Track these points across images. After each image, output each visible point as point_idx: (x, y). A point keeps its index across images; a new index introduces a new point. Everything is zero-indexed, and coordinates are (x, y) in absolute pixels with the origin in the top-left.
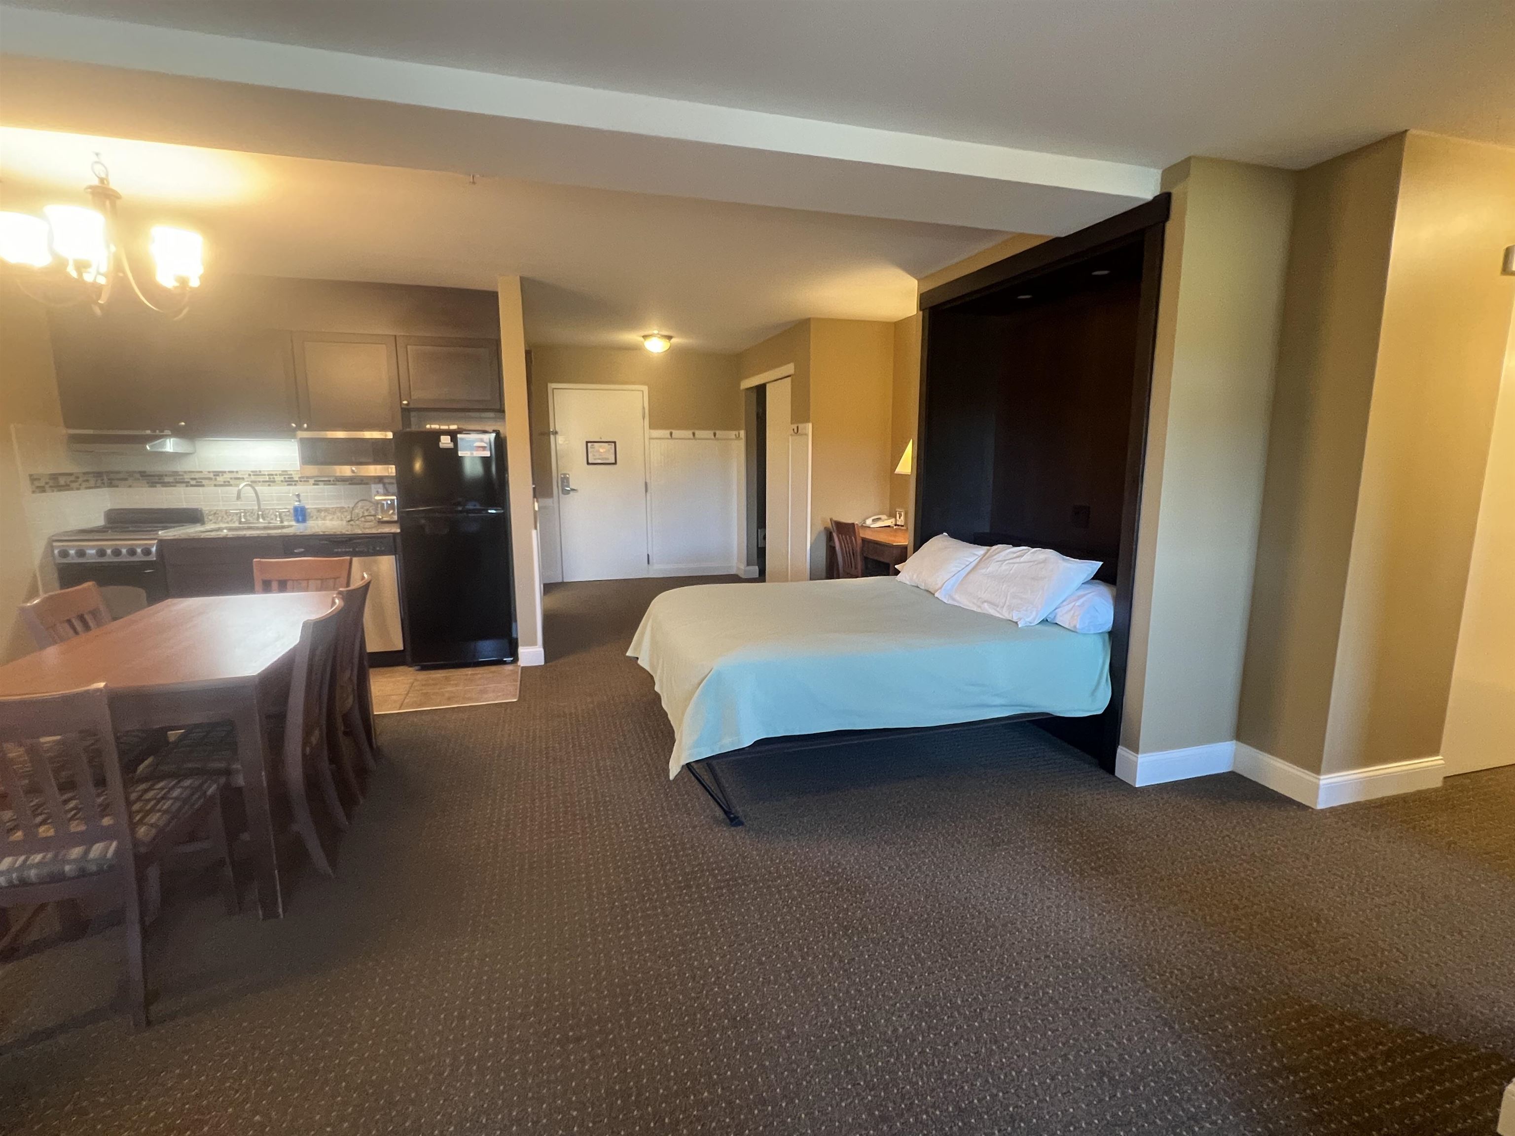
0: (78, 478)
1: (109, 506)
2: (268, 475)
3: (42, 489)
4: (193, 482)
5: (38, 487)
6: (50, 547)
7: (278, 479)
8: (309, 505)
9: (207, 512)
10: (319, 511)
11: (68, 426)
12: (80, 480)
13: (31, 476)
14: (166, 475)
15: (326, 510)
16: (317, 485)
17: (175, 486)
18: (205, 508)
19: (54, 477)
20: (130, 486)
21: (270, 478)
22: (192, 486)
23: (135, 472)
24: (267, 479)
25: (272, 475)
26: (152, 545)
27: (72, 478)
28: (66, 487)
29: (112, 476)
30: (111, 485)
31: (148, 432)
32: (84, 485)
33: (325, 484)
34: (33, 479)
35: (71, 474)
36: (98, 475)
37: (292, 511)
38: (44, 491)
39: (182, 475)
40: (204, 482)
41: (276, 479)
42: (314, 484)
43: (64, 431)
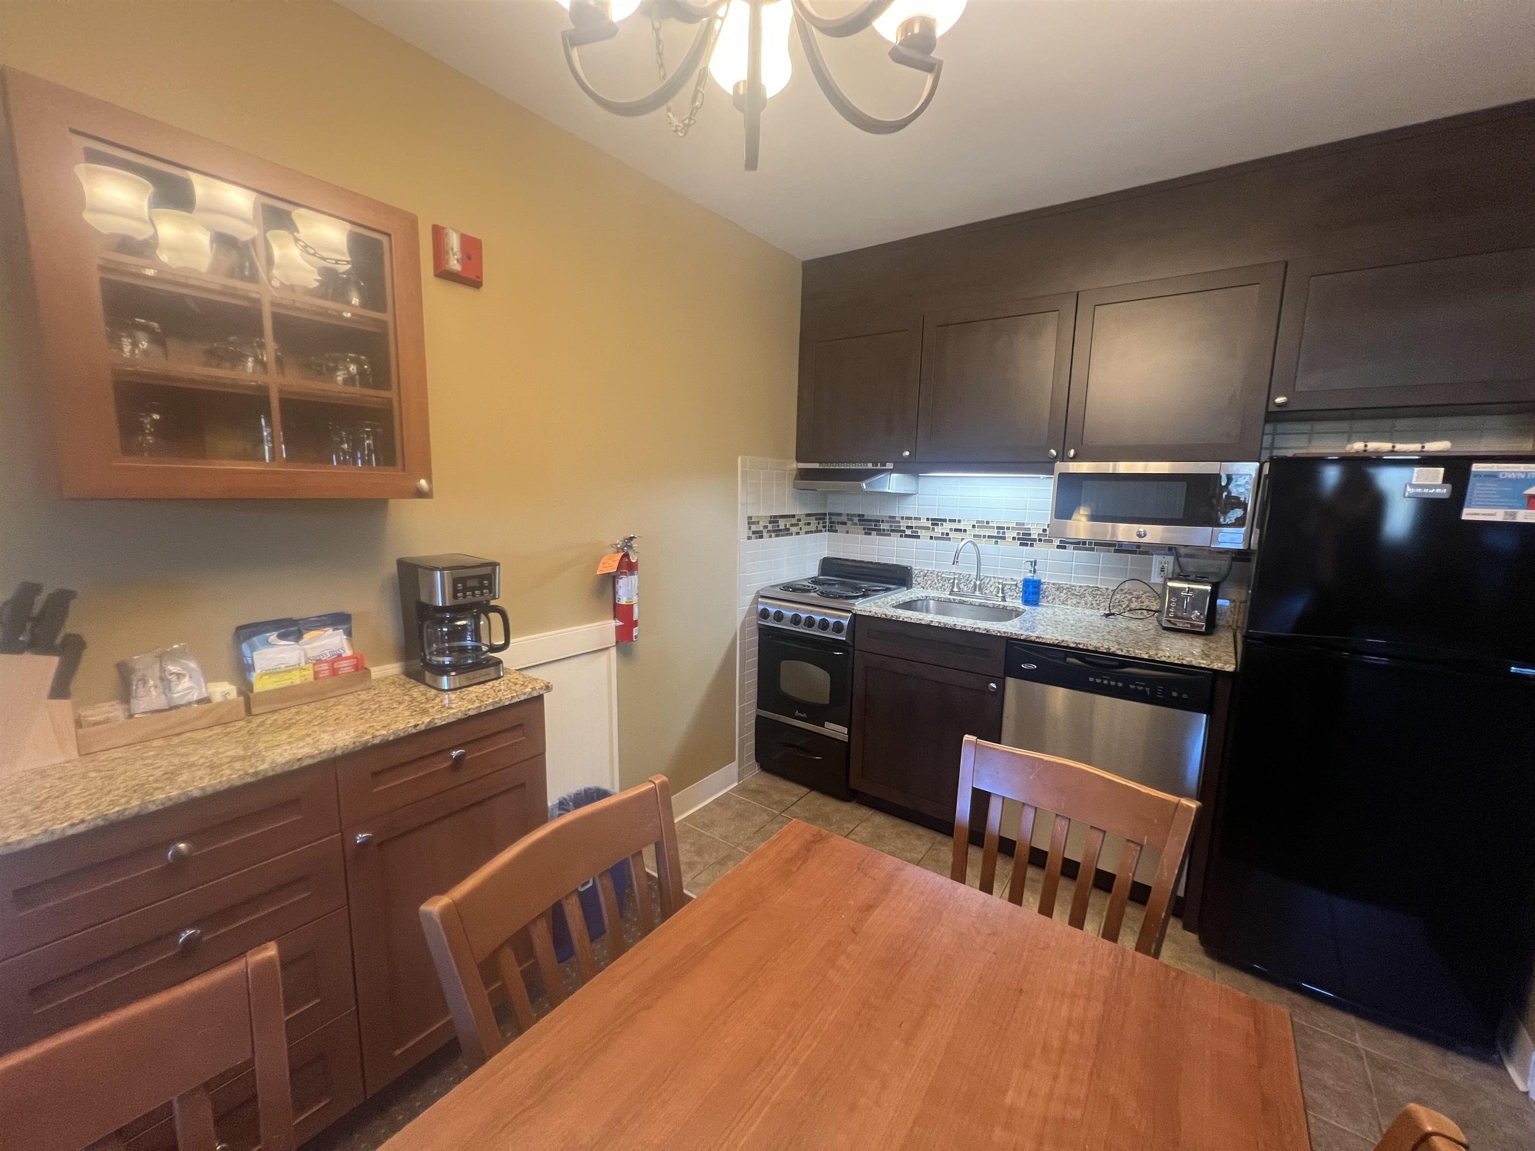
0: (799, 520)
1: (826, 554)
2: (998, 528)
3: (759, 535)
4: (908, 532)
5: (754, 533)
6: (755, 602)
7: (1010, 535)
8: (1045, 577)
9: (916, 572)
10: (1059, 588)
11: (799, 460)
12: (801, 523)
13: (750, 518)
14: (883, 521)
15: (1070, 589)
16: (1065, 548)
17: (890, 535)
18: (916, 568)
19: (774, 520)
20: (847, 532)
21: (998, 533)
22: (907, 536)
23: (854, 515)
24: (996, 535)
25: (1003, 528)
26: (845, 618)
27: (794, 521)
28: (786, 532)
29: (834, 518)
30: (832, 530)
31: (870, 466)
32: (806, 528)
33: (1074, 549)
34: (751, 522)
35: (793, 516)
36: (820, 517)
37: (1020, 585)
38: (761, 537)
39: (899, 522)
40: (921, 533)
41: (1006, 536)
42: (1058, 547)
43: (795, 465)
